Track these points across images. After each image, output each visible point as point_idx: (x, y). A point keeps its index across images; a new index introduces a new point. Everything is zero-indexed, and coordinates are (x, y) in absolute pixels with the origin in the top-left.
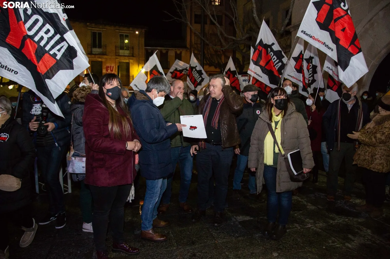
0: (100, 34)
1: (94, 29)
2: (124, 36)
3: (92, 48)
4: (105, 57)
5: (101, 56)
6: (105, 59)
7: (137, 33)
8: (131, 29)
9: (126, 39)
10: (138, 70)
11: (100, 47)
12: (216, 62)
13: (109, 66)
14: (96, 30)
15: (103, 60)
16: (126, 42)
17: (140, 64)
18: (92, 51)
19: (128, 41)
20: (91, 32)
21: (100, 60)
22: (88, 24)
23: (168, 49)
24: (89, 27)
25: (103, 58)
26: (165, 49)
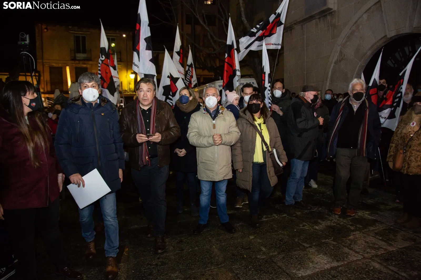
0: (84, 38)
1: (77, 32)
2: (110, 39)
3: (76, 54)
4: (91, 62)
5: (86, 62)
6: (90, 65)
7: (124, 36)
8: (117, 32)
9: (112, 43)
10: (126, 76)
11: (84, 52)
12: (209, 65)
13: (96, 72)
14: (80, 33)
15: (88, 66)
16: (112, 46)
17: (129, 69)
18: (75, 57)
19: (115, 44)
20: (74, 36)
21: (85, 66)
22: (70, 27)
23: (158, 53)
24: (72, 31)
25: (89, 64)
26: (156, 53)
